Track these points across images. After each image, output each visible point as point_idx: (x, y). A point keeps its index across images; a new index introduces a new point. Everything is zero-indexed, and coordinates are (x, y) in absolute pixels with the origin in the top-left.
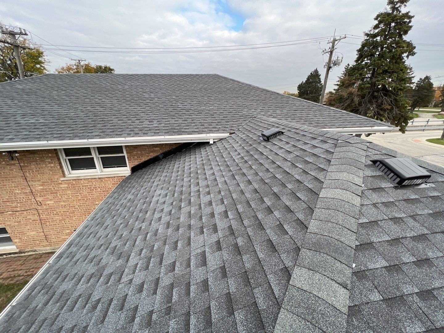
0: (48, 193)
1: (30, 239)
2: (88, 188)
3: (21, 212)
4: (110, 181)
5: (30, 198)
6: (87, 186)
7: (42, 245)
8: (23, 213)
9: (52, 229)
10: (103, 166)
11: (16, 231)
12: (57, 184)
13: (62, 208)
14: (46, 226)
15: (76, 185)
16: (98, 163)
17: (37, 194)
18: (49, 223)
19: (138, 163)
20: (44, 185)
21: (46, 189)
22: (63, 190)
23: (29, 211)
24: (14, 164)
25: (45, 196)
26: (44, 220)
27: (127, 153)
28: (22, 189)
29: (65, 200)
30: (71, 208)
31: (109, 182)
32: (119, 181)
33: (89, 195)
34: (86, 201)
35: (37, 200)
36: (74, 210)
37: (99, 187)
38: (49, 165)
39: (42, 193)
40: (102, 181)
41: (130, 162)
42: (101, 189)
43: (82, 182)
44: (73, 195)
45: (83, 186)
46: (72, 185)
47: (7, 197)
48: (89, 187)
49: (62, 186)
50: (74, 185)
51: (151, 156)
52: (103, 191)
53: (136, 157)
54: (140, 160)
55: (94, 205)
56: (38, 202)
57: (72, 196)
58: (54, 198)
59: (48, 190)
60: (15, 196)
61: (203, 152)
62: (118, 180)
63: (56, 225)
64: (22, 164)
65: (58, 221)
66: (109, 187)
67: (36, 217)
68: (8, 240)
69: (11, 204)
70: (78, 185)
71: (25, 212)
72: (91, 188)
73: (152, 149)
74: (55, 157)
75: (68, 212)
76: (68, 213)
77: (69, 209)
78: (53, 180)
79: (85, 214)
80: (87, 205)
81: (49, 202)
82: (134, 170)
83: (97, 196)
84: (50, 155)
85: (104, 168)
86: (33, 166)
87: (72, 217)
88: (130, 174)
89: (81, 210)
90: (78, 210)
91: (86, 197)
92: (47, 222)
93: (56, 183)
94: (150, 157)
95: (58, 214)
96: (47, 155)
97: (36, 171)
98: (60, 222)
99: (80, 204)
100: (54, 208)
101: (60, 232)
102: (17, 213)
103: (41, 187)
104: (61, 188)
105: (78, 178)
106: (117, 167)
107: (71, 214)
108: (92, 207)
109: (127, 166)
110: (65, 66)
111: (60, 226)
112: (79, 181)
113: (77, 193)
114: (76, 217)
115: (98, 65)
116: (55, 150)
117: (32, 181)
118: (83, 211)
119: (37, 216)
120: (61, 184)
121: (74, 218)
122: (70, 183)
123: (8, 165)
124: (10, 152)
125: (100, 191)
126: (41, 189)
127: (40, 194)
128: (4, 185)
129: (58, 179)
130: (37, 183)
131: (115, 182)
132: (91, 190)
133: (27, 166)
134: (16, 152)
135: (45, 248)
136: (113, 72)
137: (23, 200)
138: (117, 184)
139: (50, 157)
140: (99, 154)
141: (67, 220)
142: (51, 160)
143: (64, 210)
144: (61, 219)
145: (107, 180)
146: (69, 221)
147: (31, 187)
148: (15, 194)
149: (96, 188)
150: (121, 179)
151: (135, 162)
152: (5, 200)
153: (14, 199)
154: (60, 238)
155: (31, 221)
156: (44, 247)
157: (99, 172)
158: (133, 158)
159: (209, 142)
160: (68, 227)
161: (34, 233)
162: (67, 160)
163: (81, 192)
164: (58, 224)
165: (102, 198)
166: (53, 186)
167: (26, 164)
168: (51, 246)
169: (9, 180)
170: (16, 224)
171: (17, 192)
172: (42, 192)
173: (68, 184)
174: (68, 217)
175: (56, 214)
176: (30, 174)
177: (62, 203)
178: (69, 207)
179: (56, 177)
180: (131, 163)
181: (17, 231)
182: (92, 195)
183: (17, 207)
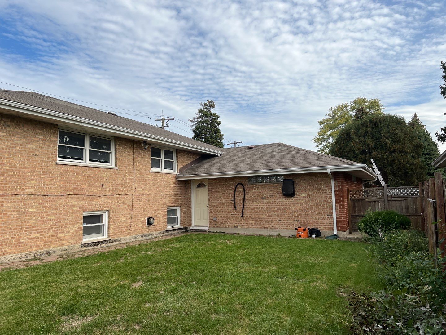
0: (141, 181)
1: (120, 225)
3: (123, 196)
5: (132, 184)
13: (145, 195)
15: (155, 177)
16: (163, 164)
17: (136, 182)
19: (182, 167)
20: (141, 174)
22: (149, 180)
23: (128, 196)
24: (131, 155)
25: (139, 184)
26: (134, 205)
27: (178, 159)
28: (130, 175)
29: (148, 188)
33: (159, 186)
35: (135, 186)
36: (150, 198)
38: (146, 160)
42: (165, 182)
43: (158, 176)
44: (152, 185)
45: (158, 179)
47: (120, 181)
48: (161, 179)
49: (149, 177)
51: (187, 163)
52: (166, 184)
54: (182, 164)
56: (135, 189)
58: (143, 185)
59: (142, 178)
60: (124, 181)
63: (138, 211)
65: (140, 208)
66: (169, 181)
69: (120, 188)
70: (156, 177)
71: (125, 197)
73: (187, 159)
74: (150, 154)
75: (147, 200)
77: (148, 197)
78: (146, 171)
80: (157, 195)
81: (140, 189)
83: (163, 188)
85: (164, 169)
86: (139, 159)
90: (152, 199)
91: (158, 188)
93: (147, 173)
97: (140, 162)
100: (141, 195)
101: (138, 220)
102: (121, 197)
103: (139, 176)
105: (157, 172)
106: (168, 169)
107: (148, 202)
109: (172, 169)
112: (157, 174)
113: (154, 184)
114: (150, 206)
117: (136, 170)
119: (131, 201)
120: (149, 175)
121: (148, 206)
123: (128, 155)
126: (139, 177)
127: (138, 181)
128: (122, 171)
129: (148, 171)
130: (138, 172)
132: (161, 182)
133: (137, 158)
135: (126, 237)
137: (128, 185)
139: (148, 154)
140: (164, 158)
141: (145, 207)
142: (148, 156)
143: (146, 198)
144: (142, 206)
146: (146, 209)
147: (135, 174)
148: (125, 179)
149: (163, 181)
150: (174, 176)
152: (119, 184)
153: (123, 184)
154: (137, 226)
155: (126, 206)
160: (144, 215)
163: (156, 183)
164: (140, 211)
166: (145, 176)
167: (136, 156)
168: (130, 235)
169: (125, 167)
170: (117, 208)
171: (127, 177)
172: (139, 179)
173: (152, 175)
174: (146, 205)
175: (141, 201)
176: (137, 164)
177: (146, 191)
178: (149, 195)
179: (148, 169)
180: (179, 166)
181: (116, 215)
182: (161, 186)
183: (122, 191)
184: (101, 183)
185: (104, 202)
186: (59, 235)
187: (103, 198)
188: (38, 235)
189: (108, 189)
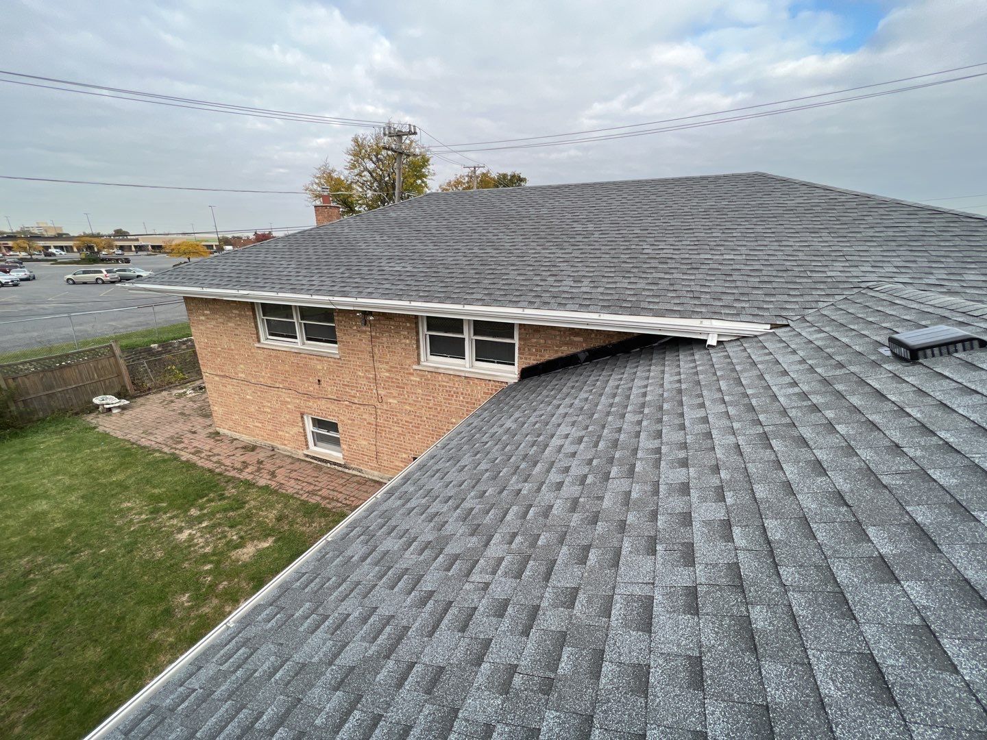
0: (393, 384)
1: (359, 450)
2: (447, 391)
3: (358, 406)
4: (481, 387)
5: (372, 387)
6: (446, 387)
7: (370, 466)
8: (360, 408)
9: (385, 444)
10: (476, 357)
11: (347, 433)
12: (407, 374)
13: (405, 414)
14: (381, 436)
16: (469, 350)
17: (381, 384)
18: (385, 434)
19: (535, 362)
20: (392, 371)
21: (392, 378)
23: (366, 407)
24: (365, 332)
25: (389, 389)
26: (381, 426)
27: (520, 339)
28: (366, 371)
29: (412, 402)
30: (416, 418)
31: (479, 388)
32: (496, 390)
33: (445, 403)
34: (439, 413)
35: (379, 392)
36: (419, 422)
37: (462, 394)
38: (404, 341)
39: (387, 384)
40: (469, 383)
41: (521, 358)
42: (464, 398)
43: (440, 379)
44: (424, 397)
45: (440, 386)
46: (425, 380)
47: (348, 380)
48: (448, 388)
49: (412, 378)
50: (429, 380)
51: (562, 353)
52: (467, 403)
53: (534, 350)
54: (541, 356)
55: (448, 423)
56: (380, 397)
57: (422, 399)
58: (399, 395)
59: (394, 380)
60: (356, 380)
61: (685, 362)
62: (494, 387)
63: (392, 439)
64: (373, 334)
65: (396, 435)
66: (478, 397)
67: (372, 420)
68: (336, 442)
69: (350, 391)
70: (434, 383)
71: (362, 407)
72: (450, 391)
73: (568, 339)
74: (413, 329)
75: (411, 423)
76: (411, 425)
77: (414, 419)
78: (404, 366)
79: (433, 435)
80: (438, 420)
81: (391, 401)
82: (526, 374)
83: (456, 408)
84: (408, 325)
85: (477, 360)
87: (415, 434)
88: (517, 381)
89: (429, 426)
90: (425, 425)
91: (441, 406)
92: (382, 430)
93: (406, 371)
94: (560, 355)
95: (398, 423)
96: (404, 324)
97: (386, 347)
98: (398, 437)
99: (430, 415)
100: (396, 412)
101: (394, 453)
102: (354, 406)
103: (388, 374)
104: (411, 381)
105: (436, 370)
106: (498, 363)
107: (414, 429)
108: (445, 426)
109: (514, 365)
110: (453, 178)
111: (397, 444)
112: (437, 376)
113: (429, 396)
114: (420, 436)
115: (501, 172)
116: (416, 317)
117: (380, 361)
118: (431, 428)
119: (374, 418)
120: (412, 374)
121: (417, 437)
122: (423, 376)
123: (359, 331)
124: (365, 313)
125: (463, 402)
126: (387, 377)
127: (384, 385)
128: (350, 361)
129: (410, 366)
130: (385, 366)
131: (488, 389)
132: (449, 395)
133: (378, 338)
134: (370, 313)
135: (372, 471)
136: (523, 184)
137: (363, 388)
138: (491, 394)
139: (408, 328)
140: (475, 334)
142: (408, 333)
143: (408, 420)
144: (401, 432)
145: (477, 384)
146: (409, 440)
147: (376, 370)
148: (357, 377)
149: (458, 393)
150: (500, 387)
151: (530, 359)
152: (346, 383)
154: (393, 462)
155: (365, 423)
156: (372, 469)
157: (467, 365)
158: (529, 350)
159: (705, 341)
160: (406, 449)
161: (365, 443)
162: (428, 337)
163: (436, 395)
164: (396, 440)
165: (463, 414)
166: (402, 376)
167: (378, 334)
168: (379, 471)
169: (355, 354)
170: (350, 422)
172: (387, 381)
173: (421, 377)
174: (409, 433)
175: (396, 423)
176: (379, 350)
178: (415, 416)
179: (408, 362)
180: (523, 360)
181: (349, 432)
183: (355, 397)
184: (317, 378)
185: (327, 408)
186: (280, 433)
187: (324, 401)
188: (260, 425)
189: (329, 389)
